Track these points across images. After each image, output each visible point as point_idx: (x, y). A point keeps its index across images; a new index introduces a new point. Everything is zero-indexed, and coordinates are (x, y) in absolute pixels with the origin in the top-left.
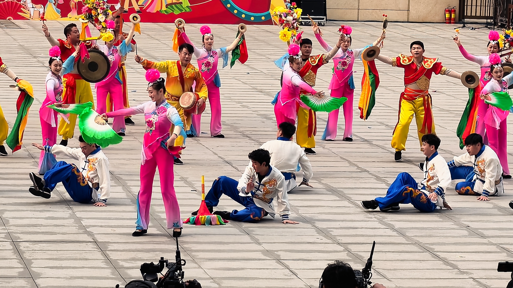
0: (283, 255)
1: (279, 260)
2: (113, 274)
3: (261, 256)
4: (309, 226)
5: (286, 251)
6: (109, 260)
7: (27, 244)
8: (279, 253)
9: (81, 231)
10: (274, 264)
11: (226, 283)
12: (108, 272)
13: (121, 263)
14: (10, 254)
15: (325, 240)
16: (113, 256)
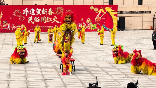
0: (118, 80)
1: (117, 81)
2: (83, 85)
3: (113, 81)
4: (123, 74)
5: (119, 79)
6: (82, 83)
7: (64, 80)
8: (117, 80)
9: (76, 76)
10: (116, 82)
11: (106, 87)
12: (81, 85)
13: (84, 83)
14: (61, 82)
15: (127, 77)
16: (82, 82)
